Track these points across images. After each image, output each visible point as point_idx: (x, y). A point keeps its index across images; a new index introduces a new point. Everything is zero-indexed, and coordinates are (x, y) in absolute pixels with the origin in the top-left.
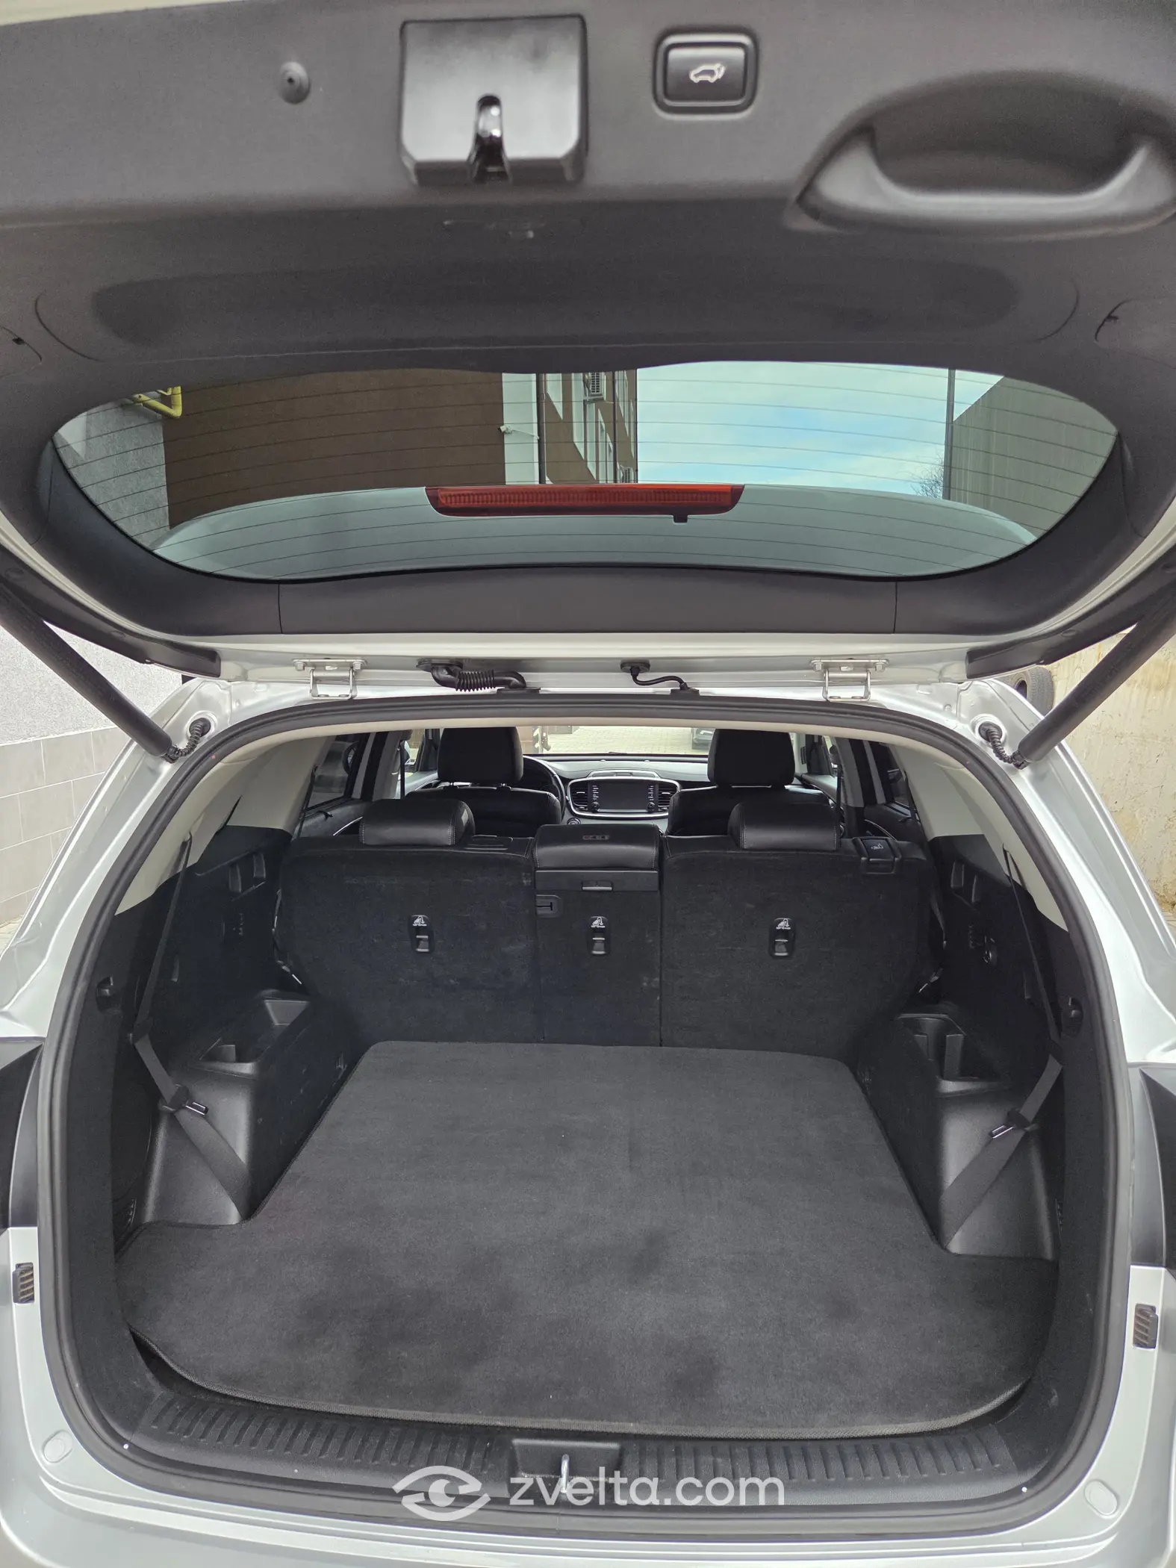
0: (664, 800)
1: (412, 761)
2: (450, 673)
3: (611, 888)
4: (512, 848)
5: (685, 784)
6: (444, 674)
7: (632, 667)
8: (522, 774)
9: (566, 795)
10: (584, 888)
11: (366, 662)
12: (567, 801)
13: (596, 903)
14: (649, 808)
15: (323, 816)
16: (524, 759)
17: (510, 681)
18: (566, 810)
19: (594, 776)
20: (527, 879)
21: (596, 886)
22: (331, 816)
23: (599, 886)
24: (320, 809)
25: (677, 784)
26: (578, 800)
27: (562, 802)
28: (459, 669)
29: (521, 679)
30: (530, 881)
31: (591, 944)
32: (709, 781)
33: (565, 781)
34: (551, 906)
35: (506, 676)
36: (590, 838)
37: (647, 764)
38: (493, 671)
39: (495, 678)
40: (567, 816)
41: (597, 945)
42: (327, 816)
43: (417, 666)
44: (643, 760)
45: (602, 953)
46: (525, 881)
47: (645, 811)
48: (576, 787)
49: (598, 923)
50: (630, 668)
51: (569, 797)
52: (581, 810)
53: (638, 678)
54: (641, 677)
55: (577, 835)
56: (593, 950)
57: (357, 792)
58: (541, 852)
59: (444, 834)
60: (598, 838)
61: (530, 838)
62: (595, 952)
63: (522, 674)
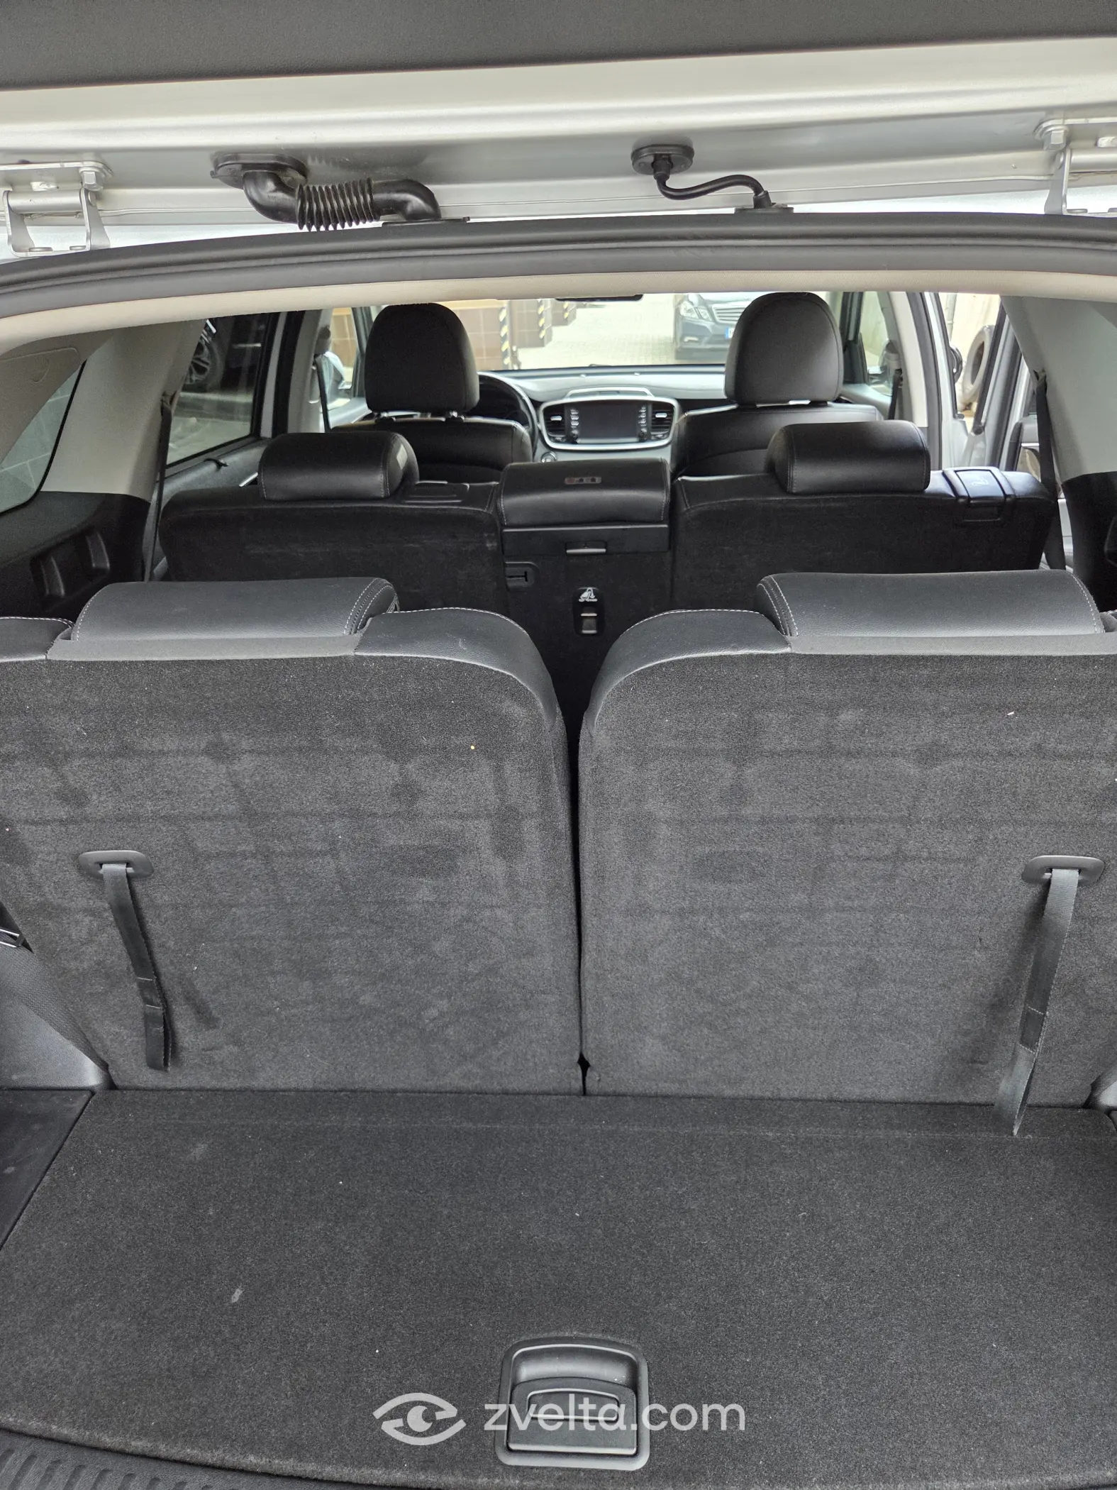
0: (661, 425)
1: (348, 383)
2: (281, 186)
3: (604, 550)
4: (469, 499)
5: (686, 404)
6: (269, 191)
7: (657, 157)
8: (477, 397)
9: (538, 421)
10: (568, 551)
11: (106, 166)
12: (540, 432)
13: (584, 571)
14: (639, 436)
15: (213, 466)
16: (482, 378)
17: (405, 202)
18: (539, 444)
19: (573, 396)
20: (491, 542)
21: (584, 547)
22: (225, 465)
23: (589, 547)
24: (210, 455)
25: (674, 403)
26: (553, 428)
27: (532, 435)
28: (299, 177)
29: (429, 197)
30: (495, 544)
31: (579, 622)
32: (725, 397)
33: (536, 404)
34: (525, 576)
35: (398, 191)
36: (576, 480)
37: (638, 378)
38: (369, 181)
39: (376, 197)
40: (541, 450)
41: (586, 622)
42: (220, 465)
43: (212, 174)
44: (633, 373)
45: (593, 632)
46: (488, 545)
47: (635, 439)
48: (550, 411)
49: (588, 595)
50: (651, 159)
51: (542, 425)
52: (558, 442)
53: (668, 184)
54: (675, 182)
55: (557, 477)
56: (582, 629)
57: (267, 430)
58: (506, 503)
59: (374, 481)
60: (586, 480)
61: (494, 483)
62: (585, 632)
63: (430, 187)
